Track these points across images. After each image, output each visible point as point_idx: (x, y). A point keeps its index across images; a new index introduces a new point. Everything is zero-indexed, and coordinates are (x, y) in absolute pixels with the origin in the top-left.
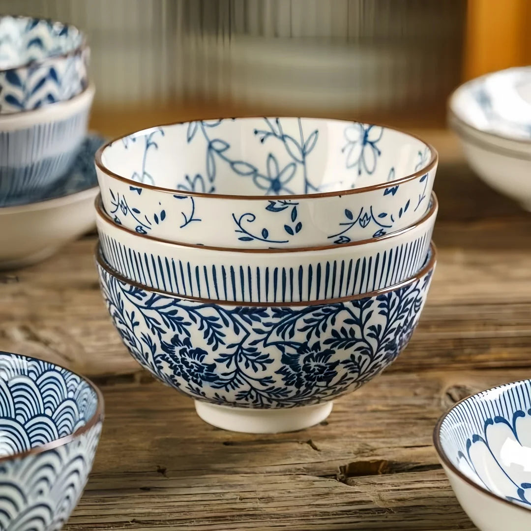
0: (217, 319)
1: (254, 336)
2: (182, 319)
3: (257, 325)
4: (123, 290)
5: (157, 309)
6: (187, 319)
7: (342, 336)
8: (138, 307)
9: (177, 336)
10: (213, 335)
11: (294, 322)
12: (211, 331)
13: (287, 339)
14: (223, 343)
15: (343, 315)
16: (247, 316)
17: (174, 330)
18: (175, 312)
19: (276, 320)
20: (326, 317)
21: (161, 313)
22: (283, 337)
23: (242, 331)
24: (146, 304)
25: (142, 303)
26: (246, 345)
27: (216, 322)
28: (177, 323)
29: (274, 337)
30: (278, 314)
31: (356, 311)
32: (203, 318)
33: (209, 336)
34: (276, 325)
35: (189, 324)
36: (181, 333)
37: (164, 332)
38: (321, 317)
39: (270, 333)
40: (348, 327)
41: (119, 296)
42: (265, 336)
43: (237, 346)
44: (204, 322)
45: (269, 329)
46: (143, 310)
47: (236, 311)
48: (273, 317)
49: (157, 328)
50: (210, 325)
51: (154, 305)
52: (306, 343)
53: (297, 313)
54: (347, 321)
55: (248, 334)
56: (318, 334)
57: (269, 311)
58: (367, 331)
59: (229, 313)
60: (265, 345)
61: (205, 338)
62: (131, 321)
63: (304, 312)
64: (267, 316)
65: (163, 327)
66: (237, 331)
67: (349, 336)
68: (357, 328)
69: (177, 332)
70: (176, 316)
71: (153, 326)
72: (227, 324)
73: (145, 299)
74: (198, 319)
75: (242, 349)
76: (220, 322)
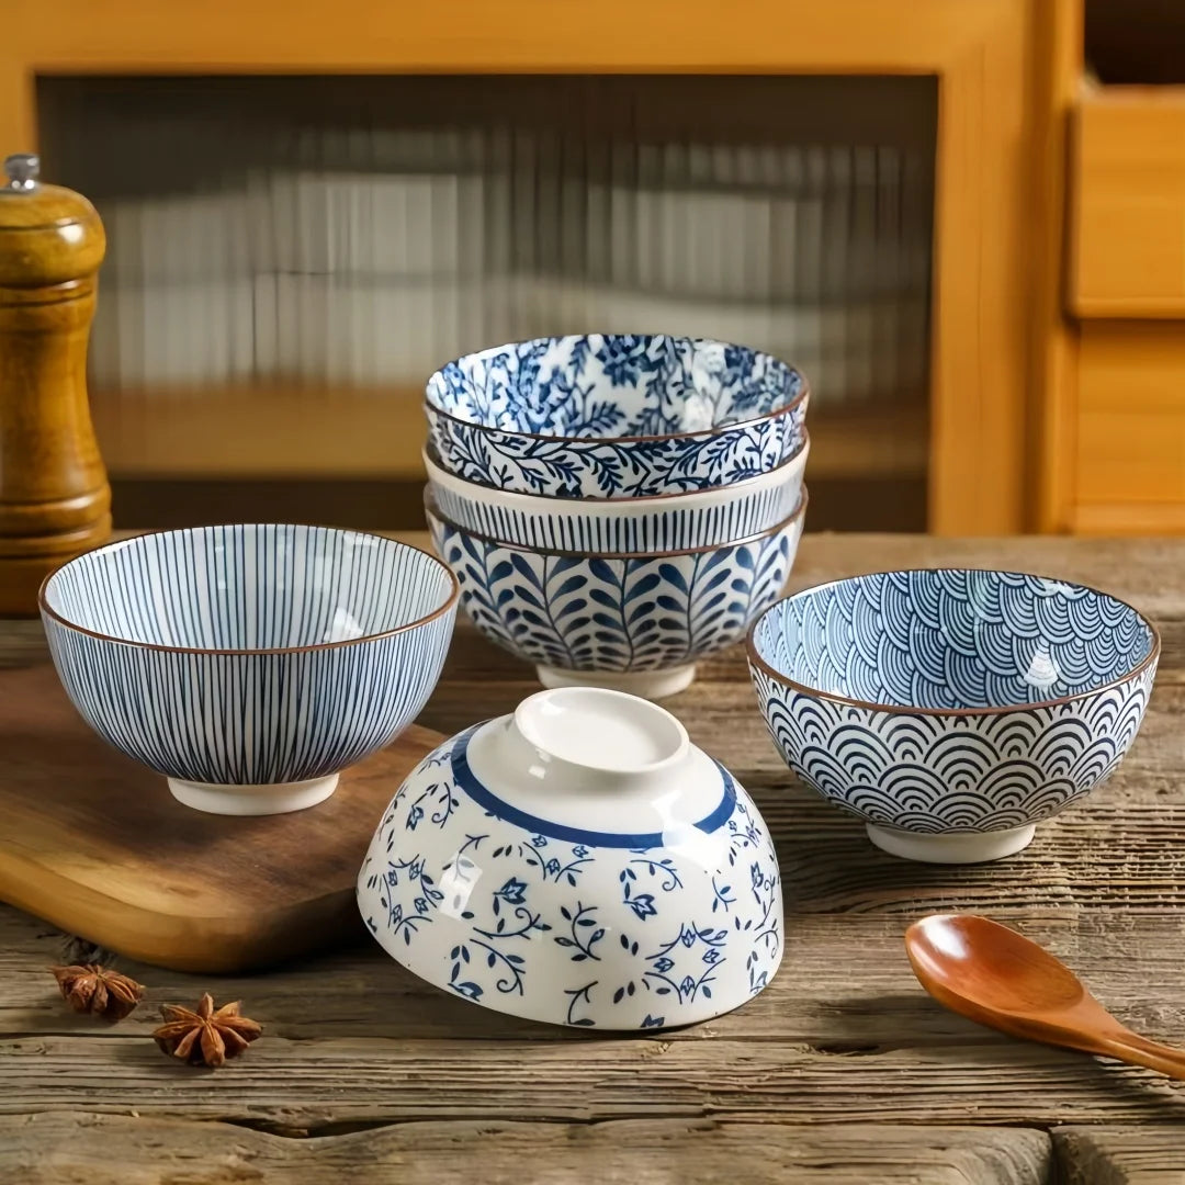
0: (614, 459)
1: (655, 474)
2: (572, 464)
3: (659, 461)
4: (492, 443)
5: (540, 458)
6: (578, 462)
7: (743, 467)
8: (514, 458)
9: (564, 485)
10: (609, 478)
11: (696, 454)
12: (607, 473)
13: (689, 475)
14: (619, 486)
15: (744, 443)
16: (648, 452)
17: (561, 478)
18: (564, 457)
19: (680, 454)
20: (729, 445)
21: (544, 462)
22: (685, 472)
23: (641, 469)
24: (525, 453)
25: (520, 453)
26: (645, 486)
27: (613, 463)
28: (565, 470)
29: (677, 474)
30: (681, 446)
31: (756, 436)
32: (598, 460)
33: (604, 480)
34: (678, 459)
35: (580, 469)
36: (569, 480)
37: (548, 483)
38: (724, 446)
39: (671, 469)
40: (748, 455)
41: (484, 451)
42: (666, 472)
43: (635, 489)
44: (599, 465)
45: (672, 464)
46: (520, 461)
47: (636, 448)
48: (677, 450)
49: (538, 479)
50: (605, 468)
51: (535, 454)
52: (708, 478)
53: (699, 444)
54: (749, 449)
55: (649, 472)
56: (720, 465)
57: (672, 444)
58: (765, 459)
59: (628, 451)
60: (667, 483)
61: (599, 482)
62: (501, 477)
63: (708, 442)
64: (669, 449)
65: (547, 476)
66: (636, 471)
67: (749, 467)
68: (755, 455)
69: (565, 480)
70: (565, 461)
71: (533, 477)
72: (625, 464)
73: (524, 448)
74: (592, 462)
75: (642, 490)
76: (618, 462)
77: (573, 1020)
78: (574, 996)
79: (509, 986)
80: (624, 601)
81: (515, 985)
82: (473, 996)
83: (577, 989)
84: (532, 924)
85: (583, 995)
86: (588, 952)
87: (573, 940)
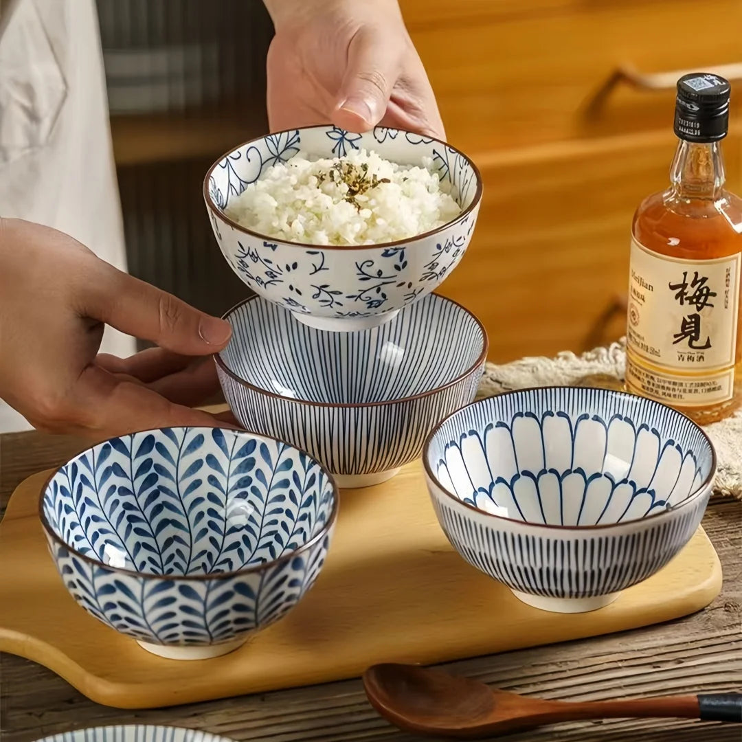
77: (320, 255)
78: (322, 267)
79: (365, 265)
80: (206, 611)
81: (361, 266)
82: (387, 251)
83: (321, 271)
84: (359, 296)
85: (317, 269)
86: (319, 289)
87: (331, 294)
